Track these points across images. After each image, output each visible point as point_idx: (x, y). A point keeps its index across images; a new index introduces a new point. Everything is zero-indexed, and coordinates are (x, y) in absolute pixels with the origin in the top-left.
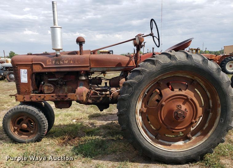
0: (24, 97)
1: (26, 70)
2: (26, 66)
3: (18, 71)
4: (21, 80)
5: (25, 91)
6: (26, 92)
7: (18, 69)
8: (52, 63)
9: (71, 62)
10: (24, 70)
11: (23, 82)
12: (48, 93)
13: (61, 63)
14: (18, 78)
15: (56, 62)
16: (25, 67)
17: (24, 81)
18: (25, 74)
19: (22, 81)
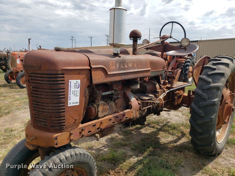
0: (71, 134)
1: (79, 81)
2: (79, 74)
3: (64, 84)
4: (69, 101)
5: (74, 121)
6: (74, 123)
7: (64, 80)
8: (116, 67)
9: (135, 66)
10: (75, 81)
11: (72, 105)
12: (103, 115)
13: (126, 66)
14: (64, 98)
15: (120, 65)
16: (78, 76)
17: (73, 103)
18: (76, 89)
19: (70, 103)
